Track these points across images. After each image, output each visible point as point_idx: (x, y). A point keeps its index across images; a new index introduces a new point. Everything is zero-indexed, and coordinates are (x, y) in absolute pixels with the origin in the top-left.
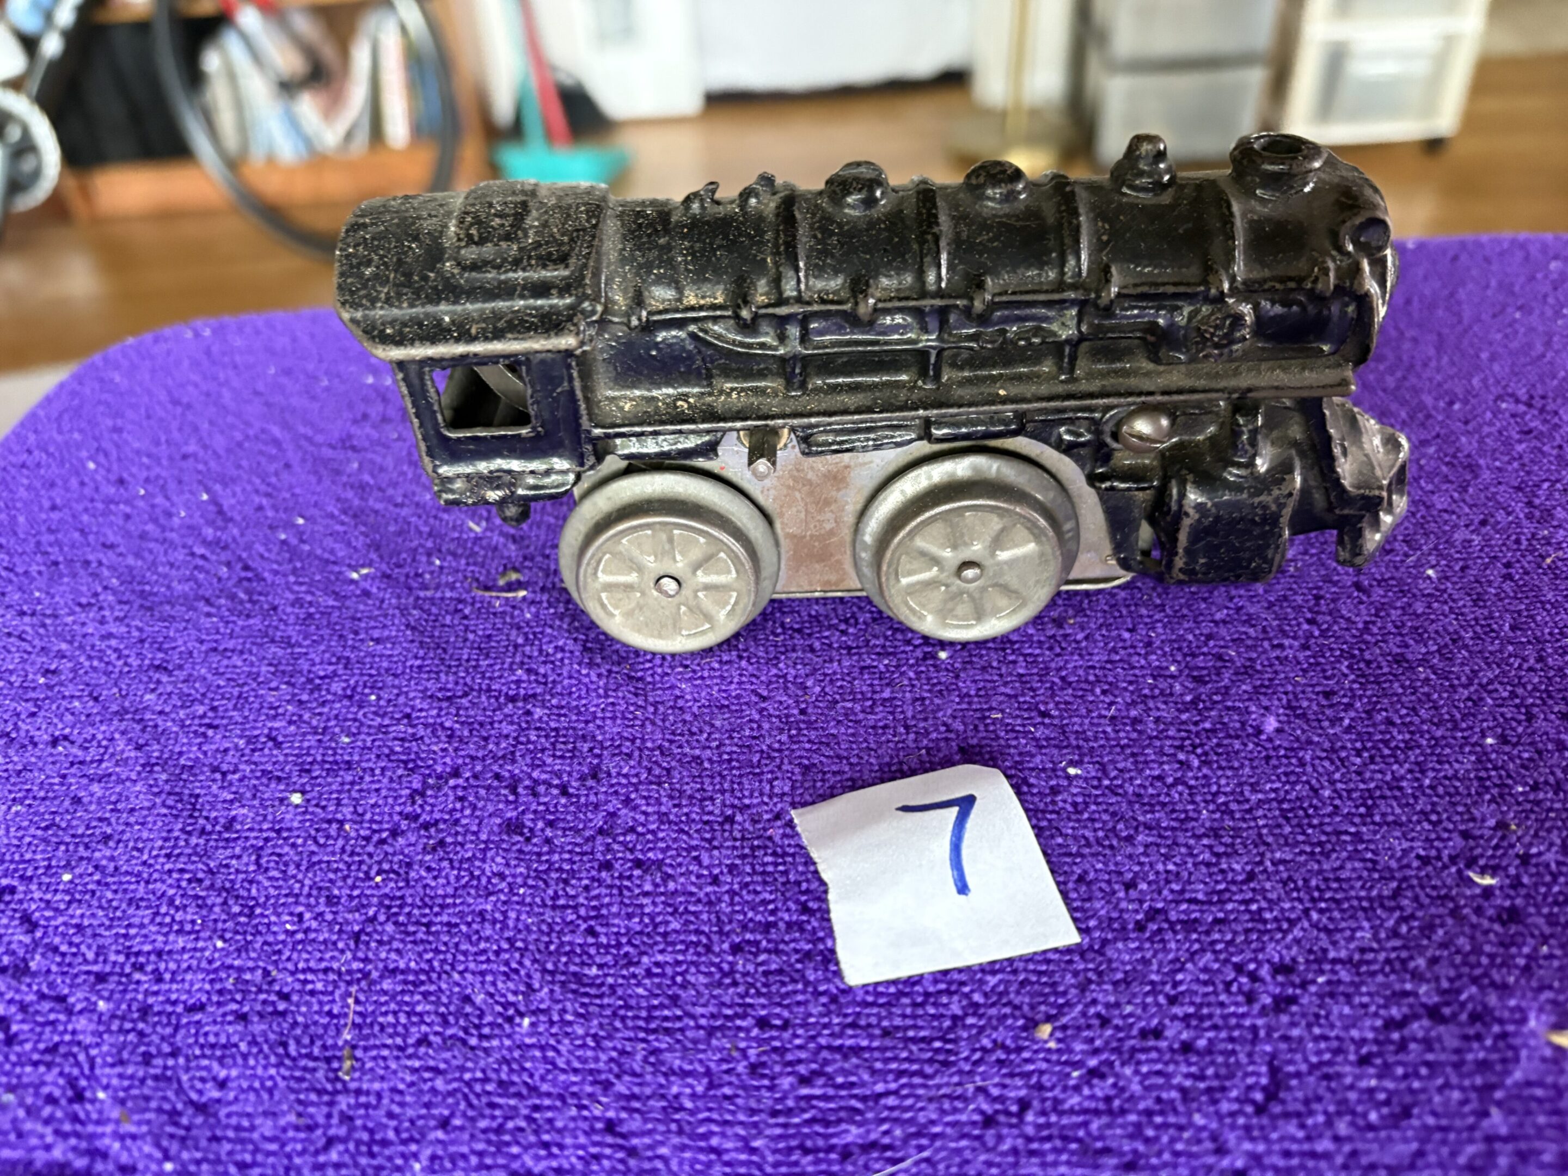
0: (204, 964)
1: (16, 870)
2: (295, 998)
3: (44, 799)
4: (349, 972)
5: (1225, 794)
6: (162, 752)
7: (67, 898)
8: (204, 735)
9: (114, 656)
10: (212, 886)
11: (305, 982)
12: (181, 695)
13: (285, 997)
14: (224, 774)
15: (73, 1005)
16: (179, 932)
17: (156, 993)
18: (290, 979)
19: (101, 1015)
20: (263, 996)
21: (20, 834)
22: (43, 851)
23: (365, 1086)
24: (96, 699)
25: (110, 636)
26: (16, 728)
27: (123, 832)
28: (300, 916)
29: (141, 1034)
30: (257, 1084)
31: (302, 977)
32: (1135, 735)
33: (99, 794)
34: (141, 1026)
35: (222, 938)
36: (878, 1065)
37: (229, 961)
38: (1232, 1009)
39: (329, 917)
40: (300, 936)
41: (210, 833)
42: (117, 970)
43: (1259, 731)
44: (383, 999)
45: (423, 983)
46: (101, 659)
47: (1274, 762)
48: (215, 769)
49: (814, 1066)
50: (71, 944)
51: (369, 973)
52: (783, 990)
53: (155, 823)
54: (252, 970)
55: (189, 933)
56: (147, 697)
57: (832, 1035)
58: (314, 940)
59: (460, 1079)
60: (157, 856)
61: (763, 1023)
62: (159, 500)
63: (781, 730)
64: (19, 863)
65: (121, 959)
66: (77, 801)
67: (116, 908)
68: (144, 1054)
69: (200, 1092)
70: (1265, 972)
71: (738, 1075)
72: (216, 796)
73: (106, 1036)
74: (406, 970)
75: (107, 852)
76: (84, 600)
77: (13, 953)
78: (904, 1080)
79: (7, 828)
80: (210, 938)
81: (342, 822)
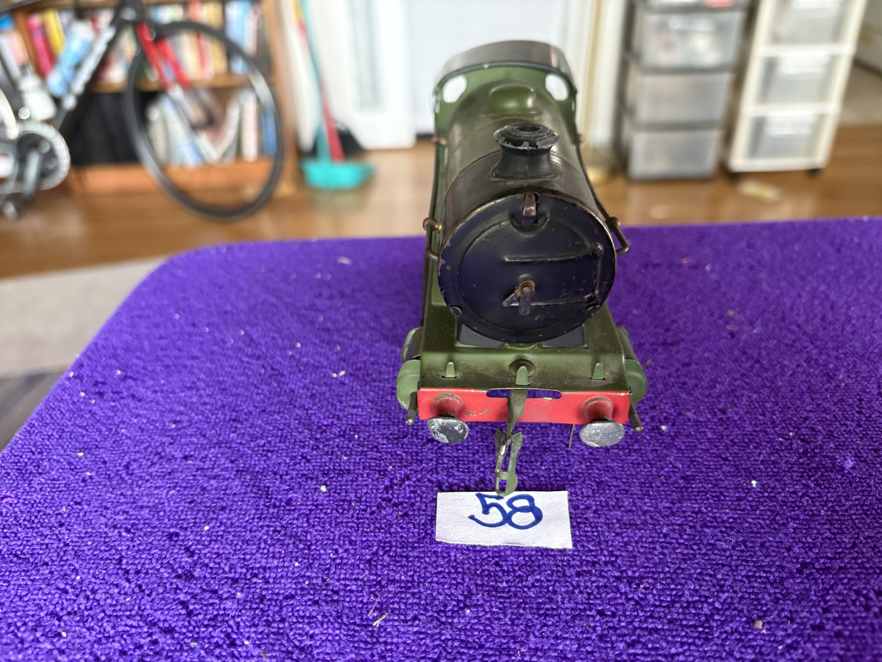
0: (290, 575)
1: (177, 524)
2: (342, 593)
3: (185, 488)
4: (368, 580)
5: (831, 501)
6: (245, 464)
7: (208, 539)
8: (266, 455)
9: (210, 415)
10: (285, 535)
11: (346, 586)
12: (249, 435)
13: (336, 593)
14: (281, 476)
15: (222, 595)
16: (274, 557)
17: (267, 589)
18: (337, 584)
19: (239, 600)
20: (325, 592)
21: (177, 505)
22: (191, 514)
23: (389, 640)
24: (204, 436)
25: (205, 404)
26: (164, 450)
27: (232, 505)
28: (336, 551)
29: (262, 610)
30: (330, 638)
31: (343, 582)
32: (775, 470)
33: (216, 485)
34: (262, 606)
35: (296, 561)
36: (670, 638)
37: (303, 573)
38: (858, 614)
39: (352, 551)
40: (338, 561)
41: (279, 507)
42: (243, 576)
43: (843, 469)
44: (390, 596)
45: (409, 588)
46: (203, 416)
47: (854, 485)
48: (275, 473)
49: (634, 638)
50: (215, 562)
51: (380, 582)
52: (609, 596)
53: (249, 501)
54: (317, 578)
55: (280, 558)
56: (232, 435)
57: (640, 621)
58: (345, 564)
59: (439, 639)
60: (253, 519)
61: (601, 613)
62: (217, 334)
63: (581, 463)
64: (178, 520)
65: (244, 571)
66: (204, 489)
67: (237, 544)
68: (266, 621)
69: (301, 641)
70: (872, 595)
71: (593, 640)
72: (278, 487)
73: (243, 611)
74: (401, 581)
75: (225, 516)
76: (188, 385)
77: (183, 567)
78: (686, 647)
79: (169, 502)
80: (291, 561)
81: (350, 502)
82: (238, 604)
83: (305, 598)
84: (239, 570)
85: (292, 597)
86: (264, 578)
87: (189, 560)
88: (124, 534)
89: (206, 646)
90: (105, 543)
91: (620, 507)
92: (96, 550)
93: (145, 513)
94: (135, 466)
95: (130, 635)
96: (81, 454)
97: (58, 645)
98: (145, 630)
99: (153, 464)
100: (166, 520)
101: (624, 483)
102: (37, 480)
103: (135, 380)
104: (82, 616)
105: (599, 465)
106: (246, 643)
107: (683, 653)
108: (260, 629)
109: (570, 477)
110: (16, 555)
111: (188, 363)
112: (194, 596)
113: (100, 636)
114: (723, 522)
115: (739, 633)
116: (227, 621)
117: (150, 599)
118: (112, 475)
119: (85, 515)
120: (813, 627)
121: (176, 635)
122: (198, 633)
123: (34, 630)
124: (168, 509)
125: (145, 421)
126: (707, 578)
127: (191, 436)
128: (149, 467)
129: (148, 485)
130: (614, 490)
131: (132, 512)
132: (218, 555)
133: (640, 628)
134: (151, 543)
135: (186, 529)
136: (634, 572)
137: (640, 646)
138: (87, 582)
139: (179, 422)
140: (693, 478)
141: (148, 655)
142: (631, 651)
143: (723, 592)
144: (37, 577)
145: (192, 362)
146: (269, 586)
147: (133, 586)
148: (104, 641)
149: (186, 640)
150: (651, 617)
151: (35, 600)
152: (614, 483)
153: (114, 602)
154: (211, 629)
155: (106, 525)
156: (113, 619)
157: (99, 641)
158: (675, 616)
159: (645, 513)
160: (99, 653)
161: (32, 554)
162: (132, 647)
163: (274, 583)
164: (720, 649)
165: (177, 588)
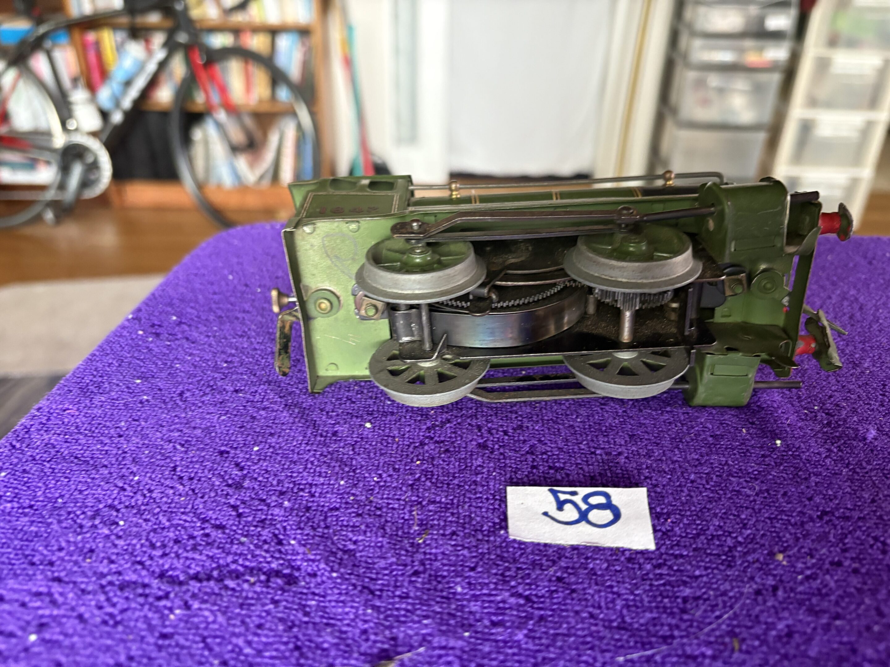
0: (335, 491)
1: (228, 444)
2: (384, 510)
3: (236, 415)
4: (411, 501)
5: (852, 464)
6: (293, 400)
7: (258, 458)
10: (331, 459)
11: (388, 504)
13: (379, 509)
14: (328, 412)
15: (270, 503)
16: (320, 476)
17: (313, 501)
18: (380, 502)
19: (286, 508)
20: (368, 507)
21: (227, 429)
22: (241, 437)
23: (428, 551)
24: (255, 375)
25: (255, 349)
26: (216, 385)
27: (280, 432)
28: (380, 475)
29: (308, 517)
30: (373, 544)
31: (386, 501)
32: (801, 434)
33: (265, 415)
35: (342, 480)
36: (694, 563)
37: (348, 490)
39: (396, 477)
40: (382, 484)
41: (326, 436)
42: (290, 490)
43: (865, 438)
44: (431, 514)
45: (449, 509)
46: (253, 358)
47: (876, 452)
48: (322, 410)
50: (263, 477)
51: (421, 502)
53: (297, 430)
54: (361, 495)
55: (326, 477)
58: (388, 486)
59: (477, 551)
60: (300, 444)
64: (228, 441)
65: (291, 485)
66: (253, 418)
67: (284, 465)
68: (312, 526)
71: (622, 561)
72: (325, 421)
73: (290, 518)
74: (440, 502)
75: (274, 440)
76: (239, 333)
77: (233, 479)
78: (709, 571)
79: (220, 426)
80: (336, 480)
81: (394, 437)
82: (285, 511)
83: (349, 511)
84: (287, 485)
85: (337, 509)
86: (310, 492)
87: (239, 473)
88: (178, 447)
89: (256, 542)
90: (160, 453)
91: (650, 457)
92: (152, 458)
93: (198, 432)
94: (188, 394)
95: (184, 528)
96: (138, 381)
97: (115, 532)
98: (198, 524)
99: (205, 394)
100: (217, 440)
101: (655, 437)
102: (98, 399)
103: (190, 326)
104: (139, 510)
105: (632, 422)
106: (293, 542)
107: (707, 575)
108: (306, 532)
109: (604, 428)
110: (76, 458)
111: (240, 315)
112: (243, 502)
113: (156, 527)
114: (749, 473)
115: (761, 563)
116: (275, 525)
117: (203, 500)
118: (167, 400)
119: (142, 430)
120: (832, 563)
121: (227, 531)
122: (248, 531)
123: (93, 518)
124: (219, 431)
125: (198, 359)
126: (731, 517)
127: (242, 374)
128: (202, 396)
129: (201, 410)
130: (646, 442)
131: (185, 430)
132: (267, 471)
133: (666, 554)
134: (203, 457)
135: (236, 448)
136: (662, 509)
137: (666, 568)
138: (144, 483)
139: (231, 362)
140: (722, 436)
141: (200, 545)
142: (658, 571)
143: (746, 529)
144: (97, 476)
145: (244, 315)
146: (315, 499)
147: (187, 489)
148: (159, 531)
149: (237, 536)
150: (677, 545)
151: (94, 494)
152: (646, 437)
153: (169, 501)
154: (259, 529)
155: (162, 439)
156: (168, 514)
157: (154, 531)
158: (700, 545)
159: (673, 462)
160: (154, 540)
161: (92, 458)
162: (185, 537)
163: (320, 497)
164: (742, 574)
165: (228, 494)
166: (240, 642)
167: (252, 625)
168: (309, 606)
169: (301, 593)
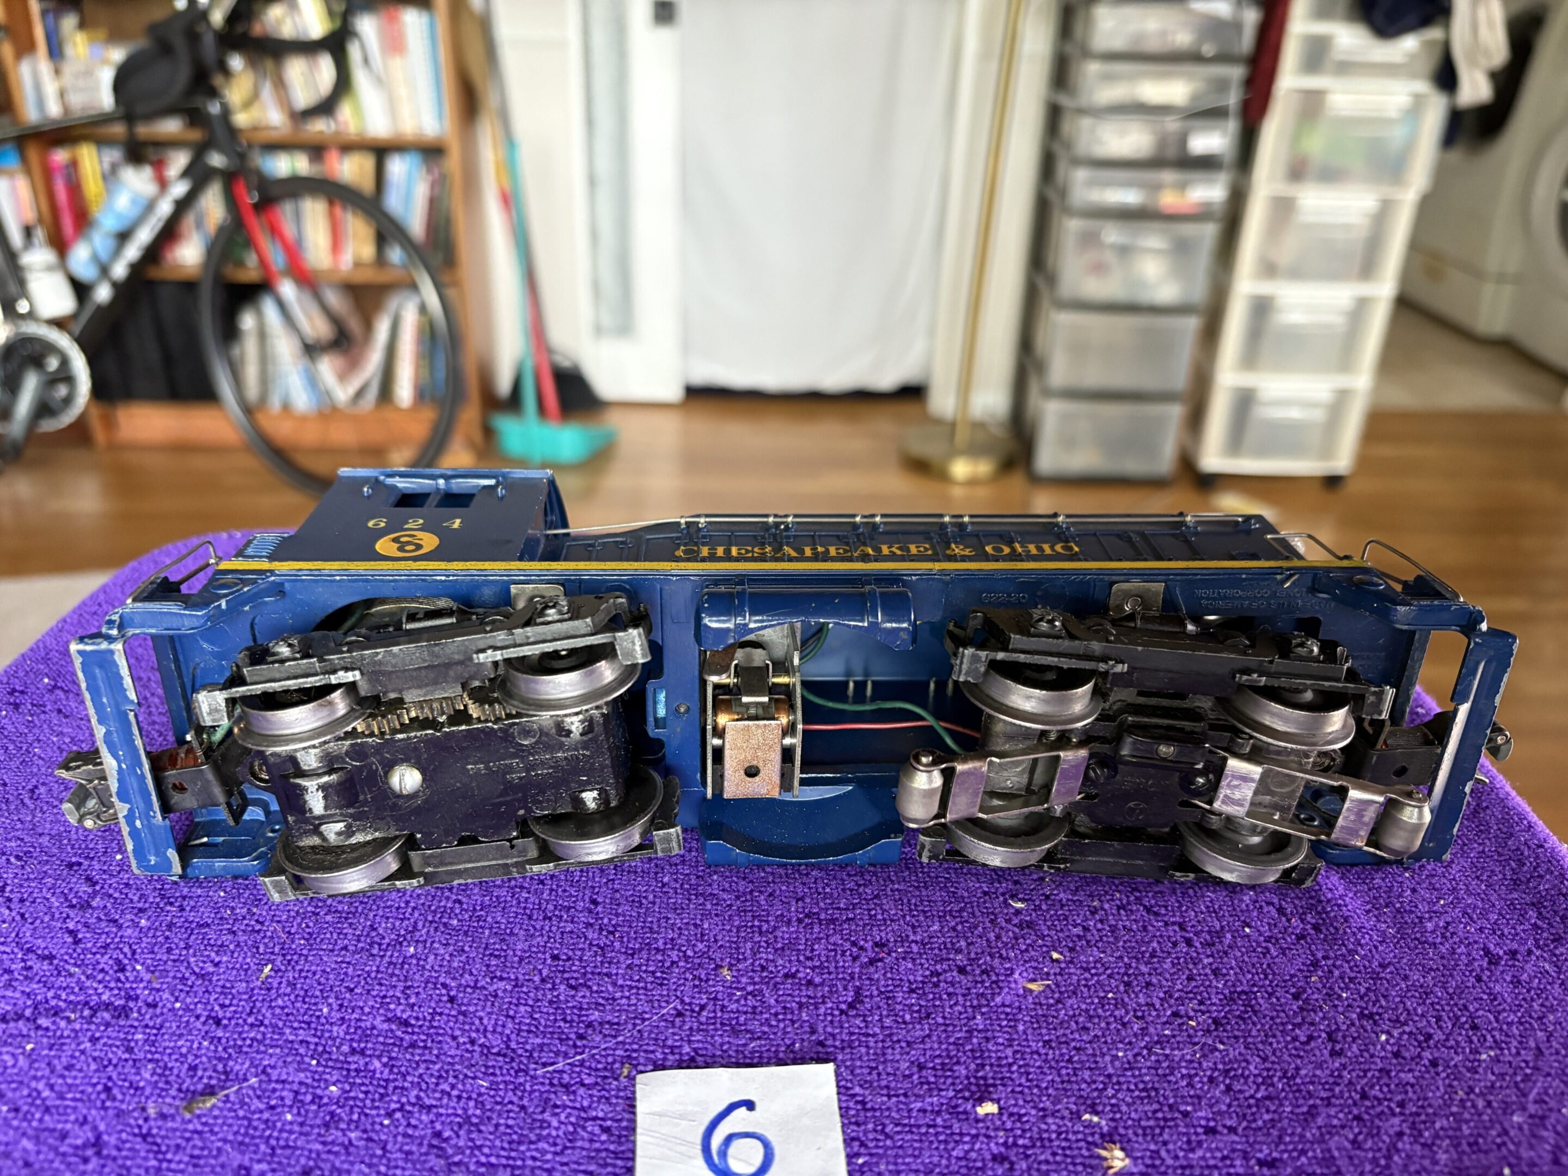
0: (212, 904)
1: (82, 853)
15: (122, 924)
17: (179, 917)
19: (141, 928)
29: (167, 938)
30: (238, 966)
34: (167, 933)
37: (227, 903)
42: (154, 905)
49: (581, 981)
50: (121, 892)
52: (571, 941)
61: (555, 957)
68: (168, 948)
70: (869, 946)
71: (534, 982)
73: (144, 939)
77: (80, 897)
82: (140, 932)
83: (222, 928)
85: (207, 925)
86: (180, 906)
87: (89, 890)
88: (14, 860)
89: (89, 972)
98: (20, 956)
100: (69, 849)
106: (139, 968)
108: (159, 956)
112: (86, 925)
115: (700, 980)
116: (121, 949)
117: (32, 927)
120: (785, 975)
121: (56, 962)
122: (82, 960)
131: (27, 839)
132: (127, 885)
134: (45, 872)
135: (92, 858)
141: (17, 980)
146: (184, 914)
147: (14, 914)
149: (67, 966)
163: (191, 911)
165: (68, 917)
166: (41, 1086)
167: (59, 1067)
168: (137, 1042)
169: (132, 1026)
